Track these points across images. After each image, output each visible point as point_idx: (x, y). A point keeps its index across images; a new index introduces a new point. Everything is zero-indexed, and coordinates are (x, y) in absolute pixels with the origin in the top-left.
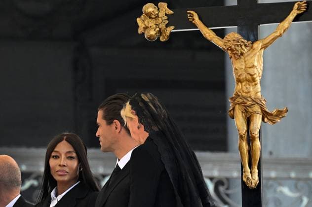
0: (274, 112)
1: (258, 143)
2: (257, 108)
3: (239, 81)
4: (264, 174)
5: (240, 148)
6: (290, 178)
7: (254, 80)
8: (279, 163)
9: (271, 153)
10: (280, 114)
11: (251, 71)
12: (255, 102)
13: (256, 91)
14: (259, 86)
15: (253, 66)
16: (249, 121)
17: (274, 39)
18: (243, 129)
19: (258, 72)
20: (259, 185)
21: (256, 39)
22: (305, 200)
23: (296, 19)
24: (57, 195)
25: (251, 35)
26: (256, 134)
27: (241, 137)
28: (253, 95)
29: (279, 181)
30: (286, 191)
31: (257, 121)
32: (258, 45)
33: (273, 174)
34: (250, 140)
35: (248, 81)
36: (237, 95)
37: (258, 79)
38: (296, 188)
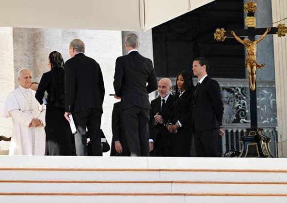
0: (260, 65)
1: (255, 75)
2: (255, 64)
3: (248, 54)
4: (257, 86)
5: (249, 77)
6: (266, 87)
7: (253, 54)
8: (262, 82)
9: (260, 79)
10: (262, 65)
11: (252, 51)
12: (254, 62)
13: (254, 58)
14: (255, 56)
15: (253, 50)
16: (252, 68)
17: (260, 40)
18: (250, 71)
19: (255, 51)
20: (255, 89)
21: (254, 41)
22: (272, 95)
23: (268, 34)
24: (182, 92)
25: (252, 39)
26: (254, 73)
27: (249, 74)
28: (253, 59)
29: (263, 88)
30: (265, 91)
31: (255, 68)
32: (255, 42)
33: (261, 86)
34: (252, 74)
35: (251, 55)
36: (248, 59)
37: (255, 54)
38: (268, 91)
